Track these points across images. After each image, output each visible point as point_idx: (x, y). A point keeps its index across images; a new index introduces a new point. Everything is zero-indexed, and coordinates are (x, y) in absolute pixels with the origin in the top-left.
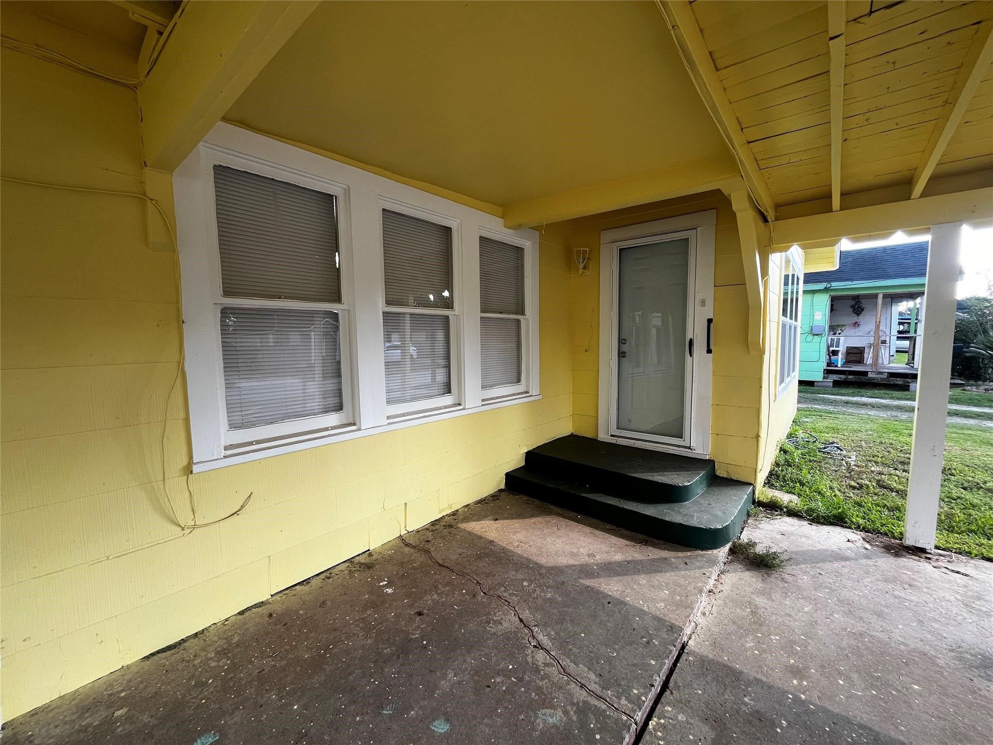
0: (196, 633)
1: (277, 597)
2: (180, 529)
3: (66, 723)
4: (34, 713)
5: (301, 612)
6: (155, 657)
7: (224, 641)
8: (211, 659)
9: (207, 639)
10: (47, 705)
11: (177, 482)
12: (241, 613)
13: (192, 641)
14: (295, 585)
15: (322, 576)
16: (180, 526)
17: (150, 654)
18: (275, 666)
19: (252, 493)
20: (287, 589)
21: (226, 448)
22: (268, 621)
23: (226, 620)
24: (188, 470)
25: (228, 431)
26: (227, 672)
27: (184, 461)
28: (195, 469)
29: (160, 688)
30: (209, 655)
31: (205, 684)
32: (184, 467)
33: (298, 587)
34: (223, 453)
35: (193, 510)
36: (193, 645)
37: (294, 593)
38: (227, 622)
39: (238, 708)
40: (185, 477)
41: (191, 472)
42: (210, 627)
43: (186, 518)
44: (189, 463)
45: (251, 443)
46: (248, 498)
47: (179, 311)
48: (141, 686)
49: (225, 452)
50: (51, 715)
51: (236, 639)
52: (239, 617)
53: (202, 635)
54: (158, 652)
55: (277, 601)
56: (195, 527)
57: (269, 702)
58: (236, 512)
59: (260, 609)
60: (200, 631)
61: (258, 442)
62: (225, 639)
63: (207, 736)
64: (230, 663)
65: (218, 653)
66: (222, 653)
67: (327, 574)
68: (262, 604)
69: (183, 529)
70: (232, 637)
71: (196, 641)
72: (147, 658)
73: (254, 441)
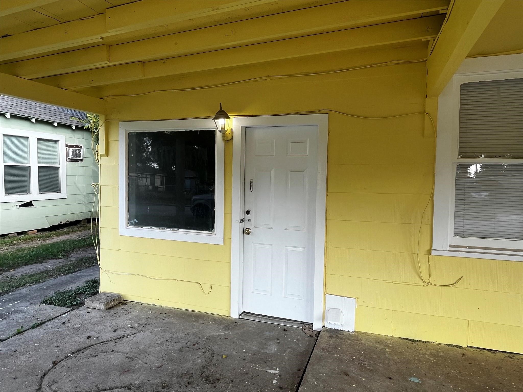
0: (424, 341)
1: (471, 349)
2: (422, 282)
3: (371, 342)
4: (363, 333)
5: (483, 364)
6: (405, 340)
7: (436, 352)
8: (427, 354)
9: (428, 346)
10: (367, 333)
11: (423, 257)
12: (448, 345)
13: (421, 343)
14: (485, 349)
15: (505, 354)
16: (422, 280)
17: (403, 338)
18: (456, 376)
19: (462, 277)
20: (479, 348)
21: (450, 246)
22: (461, 356)
23: (440, 344)
24: (429, 252)
25: (453, 236)
26: (433, 364)
27: (428, 248)
28: (433, 252)
29: (403, 351)
30: (427, 353)
31: (421, 362)
32: (428, 250)
33: (486, 351)
34: (448, 248)
35: (429, 274)
36: (421, 345)
37: (483, 353)
38: (439, 345)
39: (433, 379)
40: (428, 256)
41: (431, 254)
42: (431, 342)
43: (425, 277)
44: (430, 248)
45: (465, 247)
46: (459, 279)
47: (434, 168)
48: (397, 347)
49: (450, 248)
50: (368, 337)
51: (441, 354)
52: (446, 346)
53: (426, 344)
54: (406, 339)
55: (471, 351)
56: (429, 284)
57: (448, 387)
58: (451, 285)
59: (459, 349)
60: (425, 341)
61: (470, 247)
62: (437, 351)
63: (417, 379)
64: (435, 361)
65: (431, 354)
66: (432, 355)
67: (511, 355)
68: (460, 347)
69: (424, 283)
70: (440, 352)
71: (423, 344)
72: (402, 338)
73: (468, 246)
